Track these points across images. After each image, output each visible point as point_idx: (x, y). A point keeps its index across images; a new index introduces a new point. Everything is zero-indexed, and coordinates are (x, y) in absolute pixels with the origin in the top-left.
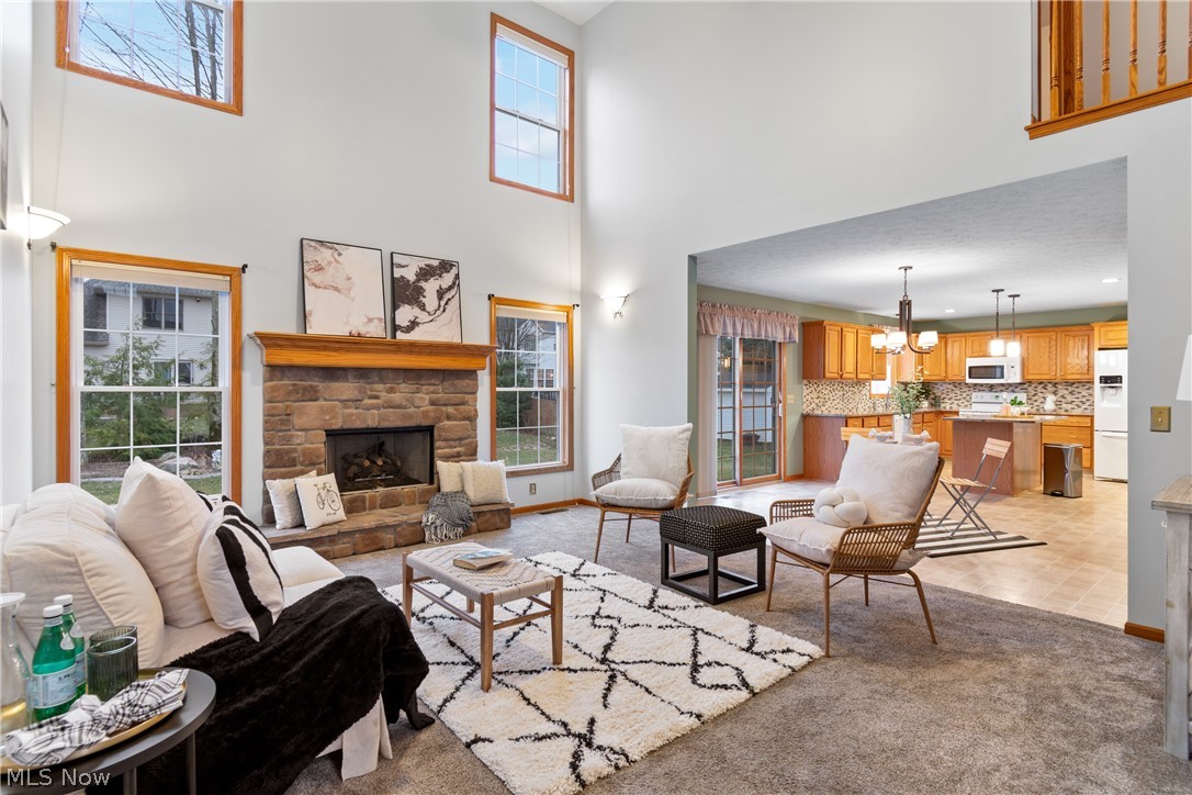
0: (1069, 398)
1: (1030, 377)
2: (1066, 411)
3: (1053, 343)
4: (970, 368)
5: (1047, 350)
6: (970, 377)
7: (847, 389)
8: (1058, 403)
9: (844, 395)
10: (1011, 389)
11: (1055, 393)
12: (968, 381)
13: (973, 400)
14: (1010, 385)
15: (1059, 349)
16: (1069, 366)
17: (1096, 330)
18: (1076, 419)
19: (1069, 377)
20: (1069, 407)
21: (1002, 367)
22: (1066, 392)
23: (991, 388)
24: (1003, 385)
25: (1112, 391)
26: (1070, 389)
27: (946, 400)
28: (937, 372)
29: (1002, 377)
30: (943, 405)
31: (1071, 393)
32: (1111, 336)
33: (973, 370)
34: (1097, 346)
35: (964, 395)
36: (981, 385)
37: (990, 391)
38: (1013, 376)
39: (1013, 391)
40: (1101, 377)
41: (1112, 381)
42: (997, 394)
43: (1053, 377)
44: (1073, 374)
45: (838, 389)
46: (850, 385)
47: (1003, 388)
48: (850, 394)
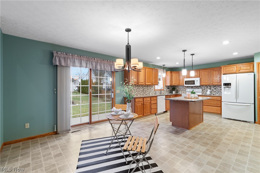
0: (214, 90)
1: (202, 84)
2: (214, 94)
3: (209, 73)
4: (185, 81)
5: (207, 76)
6: (185, 84)
7: (145, 88)
8: (211, 92)
9: (143, 90)
10: (198, 87)
11: (210, 89)
12: (185, 85)
13: (187, 91)
14: (197, 86)
15: (211, 75)
16: (214, 80)
17: (222, 68)
18: (216, 97)
19: (214, 84)
20: (214, 93)
21: (194, 81)
22: (213, 88)
23: (192, 87)
24: (195, 86)
25: (228, 88)
26: (215, 88)
27: (180, 91)
28: (176, 83)
29: (194, 84)
30: (179, 92)
31: (215, 89)
32: (227, 70)
33: (186, 82)
34: (223, 73)
35: (185, 89)
36: (189, 86)
37: (192, 88)
38: (197, 84)
39: (198, 88)
40: (224, 84)
41: (227, 85)
42: (193, 89)
43: (209, 84)
44: (215, 83)
45: (141, 88)
46: (146, 87)
47: (195, 87)
48: (146, 89)
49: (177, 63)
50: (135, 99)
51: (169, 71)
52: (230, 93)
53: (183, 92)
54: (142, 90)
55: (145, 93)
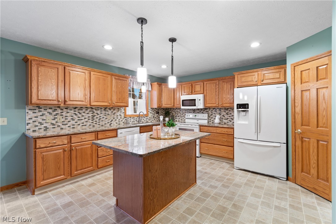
0: (226, 116)
1: (208, 105)
2: (225, 123)
3: (217, 86)
5: (215, 91)
6: (183, 106)
8: (221, 119)
10: (202, 111)
11: (220, 114)
12: (182, 107)
13: (186, 117)
14: (198, 109)
15: (220, 90)
16: (224, 99)
17: (236, 76)
18: (226, 130)
19: (224, 105)
20: (226, 121)
21: (195, 100)
22: (225, 113)
23: (194, 111)
25: (244, 113)
26: (227, 112)
27: (177, 117)
28: (169, 103)
29: (195, 106)
30: (176, 120)
31: (227, 114)
32: (243, 79)
33: (184, 102)
34: (236, 85)
35: (184, 115)
36: (190, 110)
38: (200, 105)
39: (203, 113)
40: (237, 105)
41: (244, 107)
42: (196, 114)
43: (218, 105)
44: (226, 103)
45: (86, 112)
46: (102, 110)
47: (198, 111)
48: (102, 115)
50: (36, 141)
51: (156, 83)
52: (247, 123)
53: (181, 118)
54: (90, 116)
55: (98, 123)
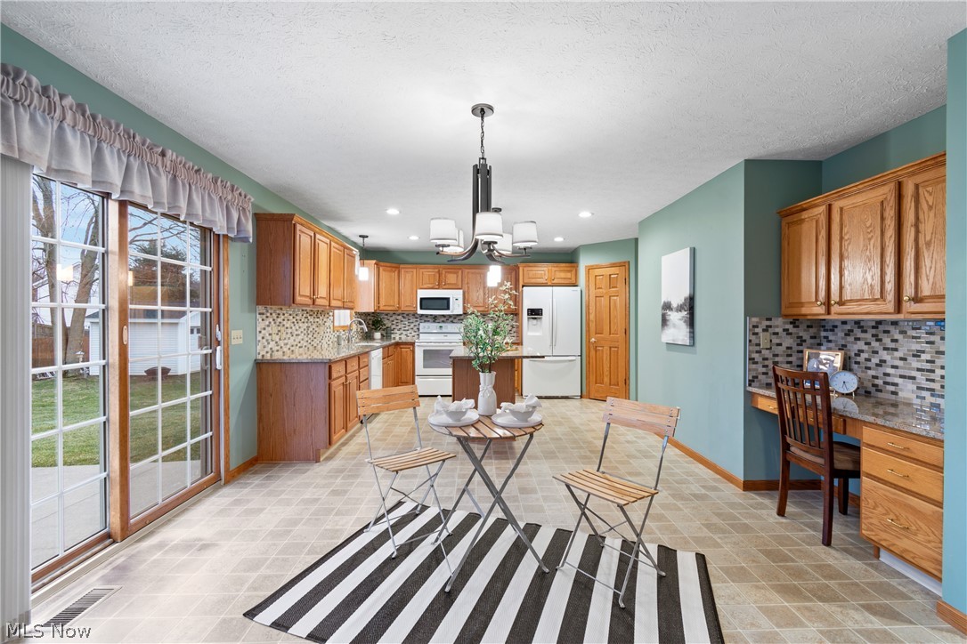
1: (468, 309)
4: (421, 299)
5: (482, 286)
6: (421, 309)
9: (308, 327)
10: (451, 319)
12: (420, 312)
17: (521, 269)
21: (448, 299)
23: (435, 318)
24: (450, 316)
25: (535, 321)
27: (396, 331)
28: (391, 303)
29: (448, 308)
30: (393, 336)
32: (531, 275)
33: (424, 301)
34: (522, 282)
35: (412, 326)
36: (427, 316)
37: (434, 322)
38: (456, 308)
39: (452, 322)
40: (528, 309)
41: (535, 313)
42: (441, 325)
46: (315, 316)
47: (444, 319)
48: (314, 326)
49: (414, 238)
50: (330, 367)
51: (374, 261)
52: (538, 334)
53: (404, 333)
55: (312, 343)
